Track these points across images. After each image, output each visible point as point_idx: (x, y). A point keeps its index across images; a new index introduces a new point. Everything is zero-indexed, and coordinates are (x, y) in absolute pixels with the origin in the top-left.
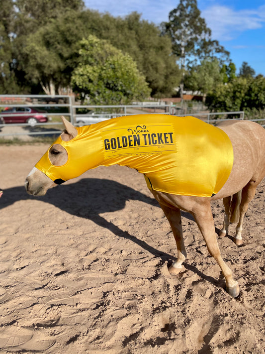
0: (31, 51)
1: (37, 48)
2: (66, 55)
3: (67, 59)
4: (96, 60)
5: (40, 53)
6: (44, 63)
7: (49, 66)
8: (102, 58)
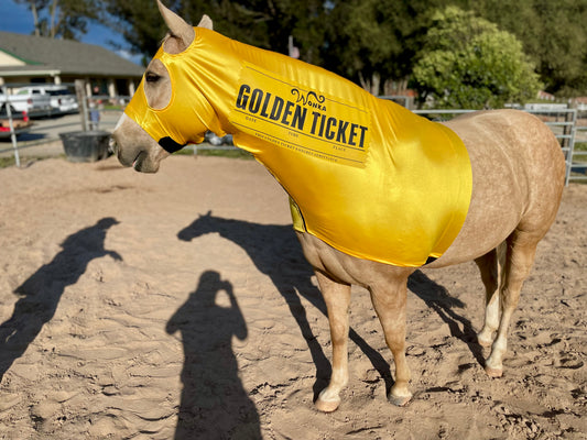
0: (355, 31)
1: (364, 25)
2: (406, 31)
3: (407, 37)
4: (453, 41)
5: (368, 31)
6: (370, 46)
7: (379, 51)
8: (464, 38)
